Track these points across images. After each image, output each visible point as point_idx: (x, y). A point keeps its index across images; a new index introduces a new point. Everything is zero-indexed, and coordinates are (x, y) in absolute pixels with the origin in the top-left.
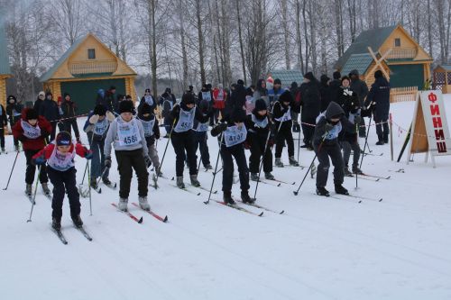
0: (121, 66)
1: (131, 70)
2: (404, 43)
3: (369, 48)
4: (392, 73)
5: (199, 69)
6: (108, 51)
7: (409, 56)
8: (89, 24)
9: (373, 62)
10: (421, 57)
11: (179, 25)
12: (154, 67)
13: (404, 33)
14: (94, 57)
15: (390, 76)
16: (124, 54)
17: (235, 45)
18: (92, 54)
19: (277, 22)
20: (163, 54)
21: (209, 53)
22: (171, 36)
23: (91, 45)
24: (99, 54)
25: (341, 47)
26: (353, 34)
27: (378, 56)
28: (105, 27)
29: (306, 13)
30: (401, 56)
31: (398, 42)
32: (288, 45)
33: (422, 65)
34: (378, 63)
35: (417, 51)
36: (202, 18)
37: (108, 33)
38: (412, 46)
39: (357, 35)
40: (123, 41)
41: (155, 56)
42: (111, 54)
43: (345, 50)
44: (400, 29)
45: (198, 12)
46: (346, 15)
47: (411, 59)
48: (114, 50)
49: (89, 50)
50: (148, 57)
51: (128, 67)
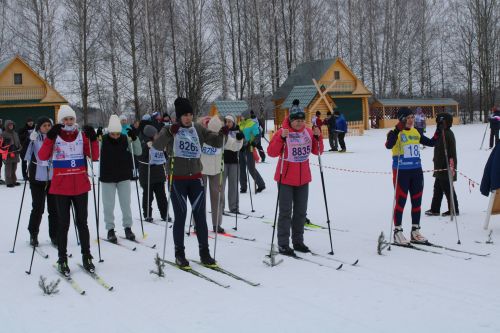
0: (50, 93)
1: (61, 97)
2: (343, 75)
3: (314, 80)
4: (335, 107)
5: (133, 97)
6: (36, 76)
7: (348, 89)
8: (14, 48)
9: (318, 95)
10: (360, 90)
11: (109, 52)
12: (85, 95)
13: (343, 66)
14: (21, 83)
15: (334, 109)
16: (52, 81)
17: (170, 72)
18: (18, 79)
19: (213, 51)
20: (94, 82)
21: (144, 81)
22: (101, 63)
23: (18, 70)
24: (27, 79)
26: (289, 67)
27: (323, 89)
28: (32, 51)
30: (341, 89)
31: (337, 76)
32: (224, 74)
33: (361, 99)
34: (323, 95)
35: (356, 85)
36: (137, 44)
37: (34, 56)
38: (351, 79)
40: (52, 66)
41: (86, 83)
42: (40, 79)
43: (282, 82)
44: (340, 62)
45: (133, 38)
46: (282, 49)
47: (350, 93)
48: (42, 75)
49: (16, 75)
50: (78, 84)
51: (57, 93)
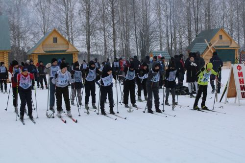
0: (70, 47)
1: (76, 49)
2: (224, 37)
3: (206, 40)
5: (113, 50)
6: (64, 39)
8: (54, 24)
9: (207, 48)
10: (233, 45)
11: (102, 26)
12: (89, 48)
13: (225, 33)
14: (56, 42)
16: (72, 40)
17: (133, 37)
18: (55, 40)
19: (155, 25)
20: (94, 41)
21: (118, 41)
22: (98, 31)
23: (55, 36)
24: (59, 40)
25: (190, 39)
26: (196, 32)
27: (210, 45)
28: (63, 25)
29: (171, 20)
30: (223, 45)
31: (221, 37)
32: (161, 37)
33: (234, 50)
34: (210, 48)
35: (231, 42)
36: (115, 22)
37: (64, 29)
38: (229, 39)
39: (199, 33)
40: (72, 33)
41: (89, 42)
42: (65, 40)
43: (192, 41)
44: (222, 30)
45: (113, 19)
46: (193, 22)
47: (228, 46)
48: (67, 38)
49: (54, 38)
50: (86, 42)
51: (74, 48)
